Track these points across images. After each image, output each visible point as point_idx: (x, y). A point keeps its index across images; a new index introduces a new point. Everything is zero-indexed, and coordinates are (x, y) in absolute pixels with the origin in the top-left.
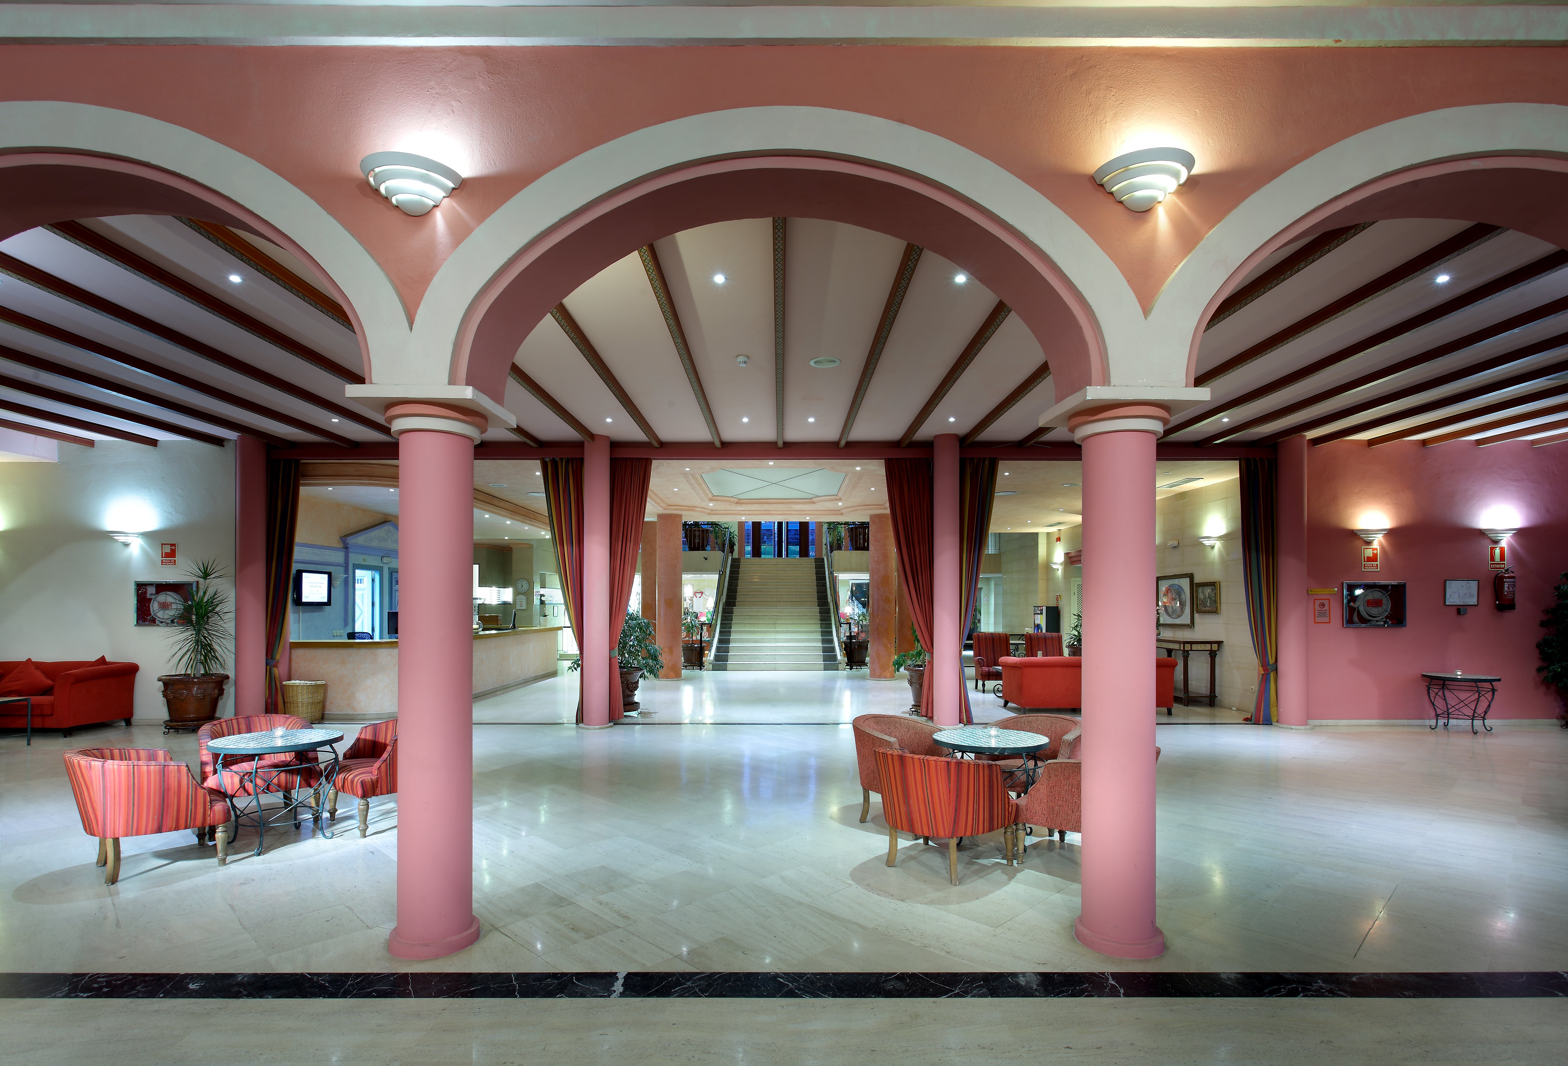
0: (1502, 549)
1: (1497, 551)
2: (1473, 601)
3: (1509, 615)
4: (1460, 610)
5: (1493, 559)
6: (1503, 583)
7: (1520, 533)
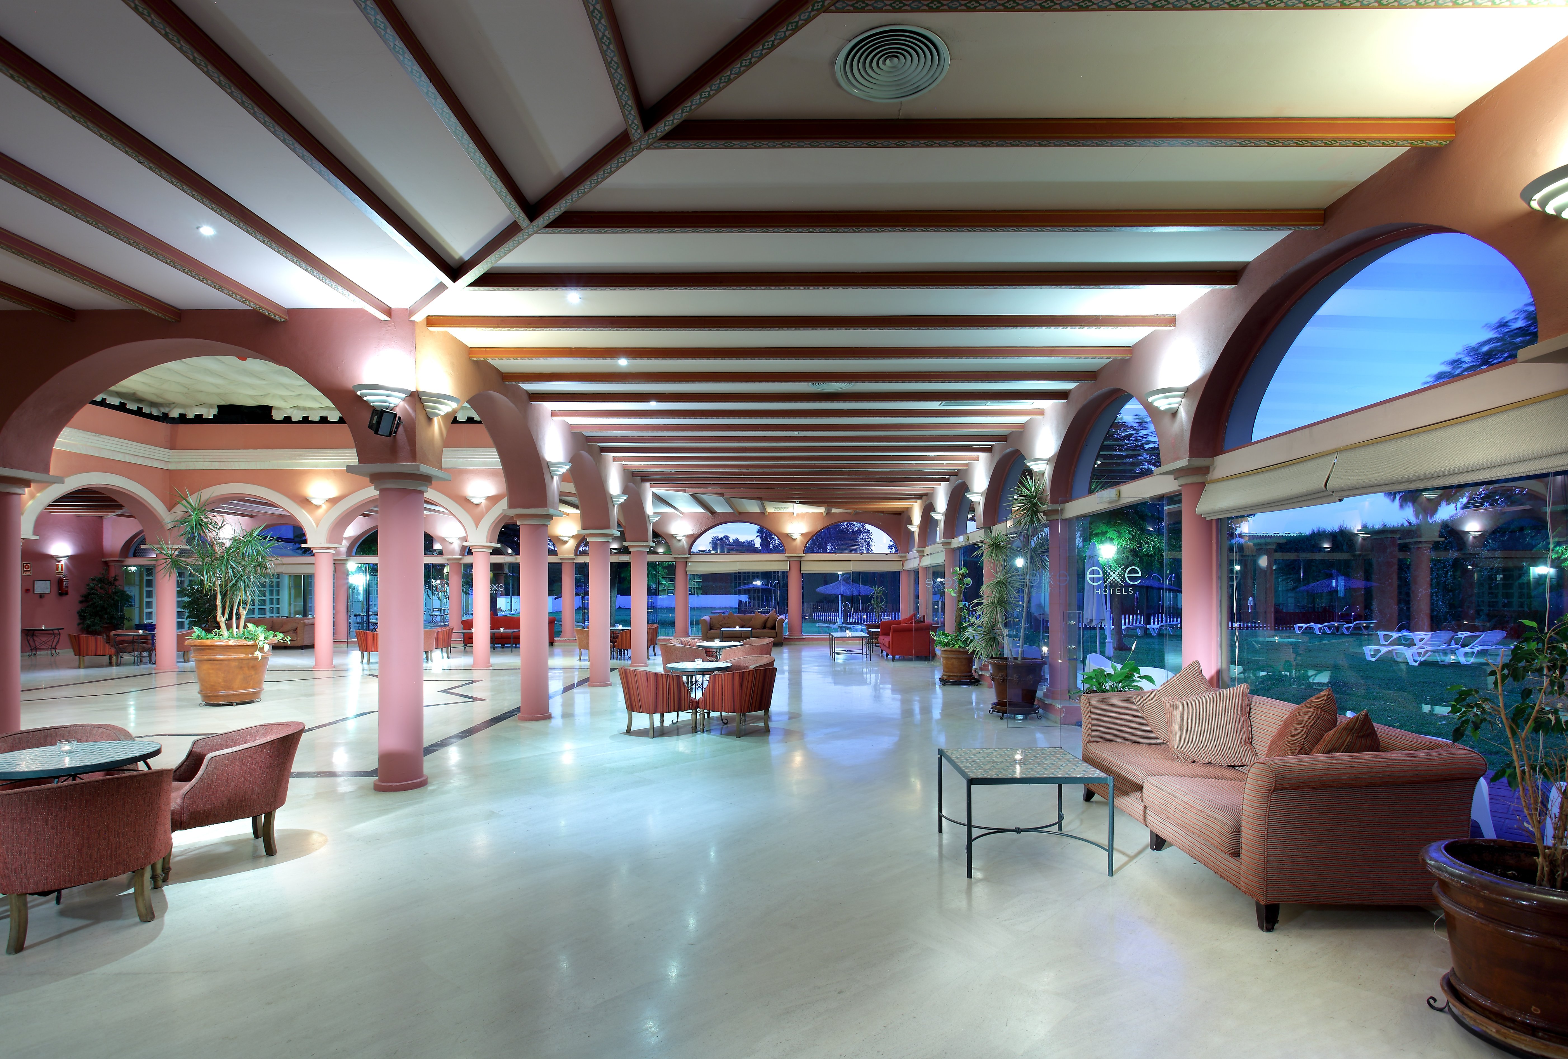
0: (62, 565)
1: (60, 566)
2: (48, 591)
3: (65, 598)
4: (41, 596)
5: (57, 570)
6: (62, 582)
7: (71, 558)
